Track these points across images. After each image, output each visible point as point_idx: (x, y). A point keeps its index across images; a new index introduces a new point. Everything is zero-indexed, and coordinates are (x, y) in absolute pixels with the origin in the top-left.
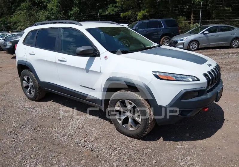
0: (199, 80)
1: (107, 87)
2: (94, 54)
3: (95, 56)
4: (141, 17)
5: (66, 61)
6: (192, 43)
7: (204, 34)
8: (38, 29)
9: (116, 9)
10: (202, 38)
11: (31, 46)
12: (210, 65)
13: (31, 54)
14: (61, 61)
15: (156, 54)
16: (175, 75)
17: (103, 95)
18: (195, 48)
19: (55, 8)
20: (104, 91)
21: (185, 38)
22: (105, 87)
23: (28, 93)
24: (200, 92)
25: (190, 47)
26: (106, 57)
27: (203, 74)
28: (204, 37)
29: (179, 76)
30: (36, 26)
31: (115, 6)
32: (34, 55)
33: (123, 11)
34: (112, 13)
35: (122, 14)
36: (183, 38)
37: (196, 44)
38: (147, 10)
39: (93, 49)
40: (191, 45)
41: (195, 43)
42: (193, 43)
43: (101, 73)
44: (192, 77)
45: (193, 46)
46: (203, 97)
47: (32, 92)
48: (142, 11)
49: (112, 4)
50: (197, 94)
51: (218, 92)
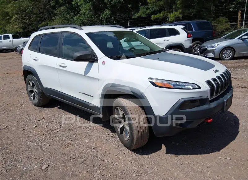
0: (200, 88)
1: (105, 94)
2: (91, 59)
3: (93, 62)
4: (173, 20)
5: (66, 67)
6: (225, 51)
7: (243, 40)
8: (42, 34)
9: (148, 12)
10: (239, 45)
11: (35, 52)
12: (216, 71)
13: (35, 60)
14: (61, 66)
15: (158, 59)
16: (174, 83)
17: (101, 102)
18: (229, 56)
19: (87, 12)
20: (101, 98)
21: (216, 44)
22: (102, 94)
23: (32, 98)
24: (201, 101)
25: (222, 55)
26: (104, 63)
27: (206, 81)
28: (242, 43)
29: (178, 83)
30: (41, 31)
31: (147, 7)
32: (37, 60)
33: (155, 13)
34: (143, 15)
35: (152, 16)
36: (215, 44)
37: (230, 53)
38: (180, 11)
39: (90, 54)
40: (224, 53)
41: (230, 51)
42: (227, 51)
43: (98, 79)
44: (192, 84)
45: (227, 55)
46: (205, 107)
47: (35, 97)
48: (174, 13)
49: (144, 6)
50: (198, 103)
51: (224, 102)
